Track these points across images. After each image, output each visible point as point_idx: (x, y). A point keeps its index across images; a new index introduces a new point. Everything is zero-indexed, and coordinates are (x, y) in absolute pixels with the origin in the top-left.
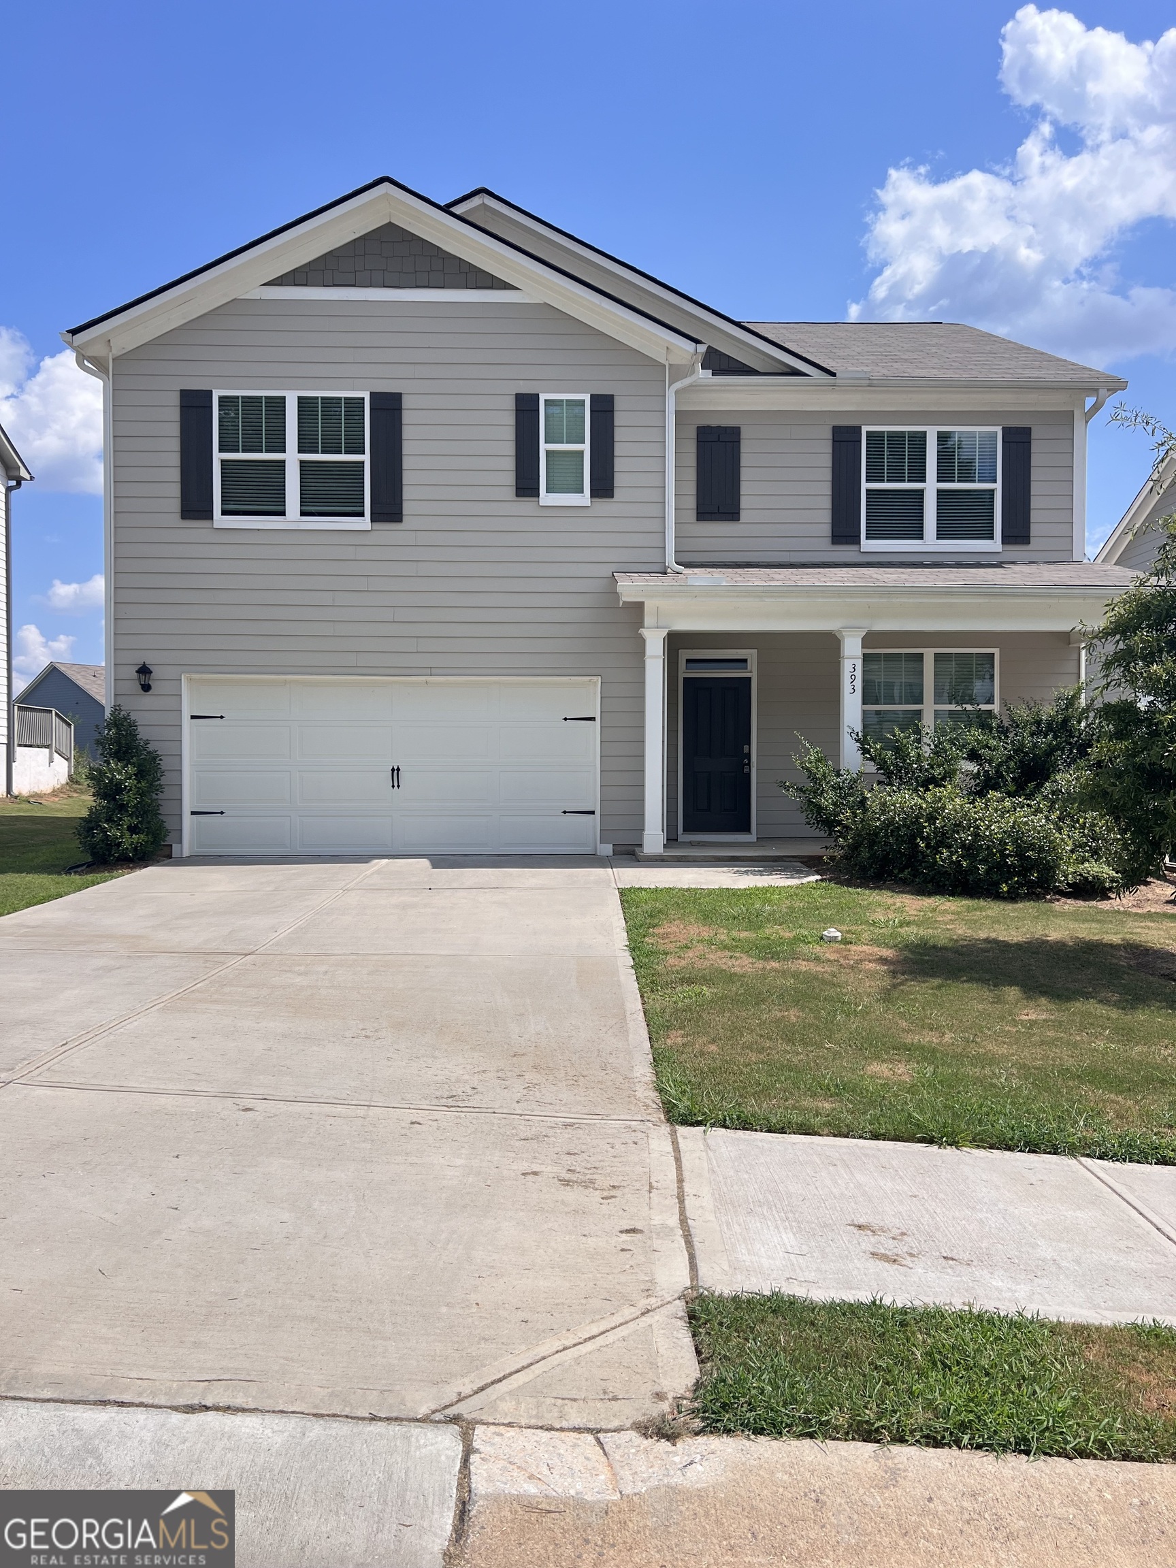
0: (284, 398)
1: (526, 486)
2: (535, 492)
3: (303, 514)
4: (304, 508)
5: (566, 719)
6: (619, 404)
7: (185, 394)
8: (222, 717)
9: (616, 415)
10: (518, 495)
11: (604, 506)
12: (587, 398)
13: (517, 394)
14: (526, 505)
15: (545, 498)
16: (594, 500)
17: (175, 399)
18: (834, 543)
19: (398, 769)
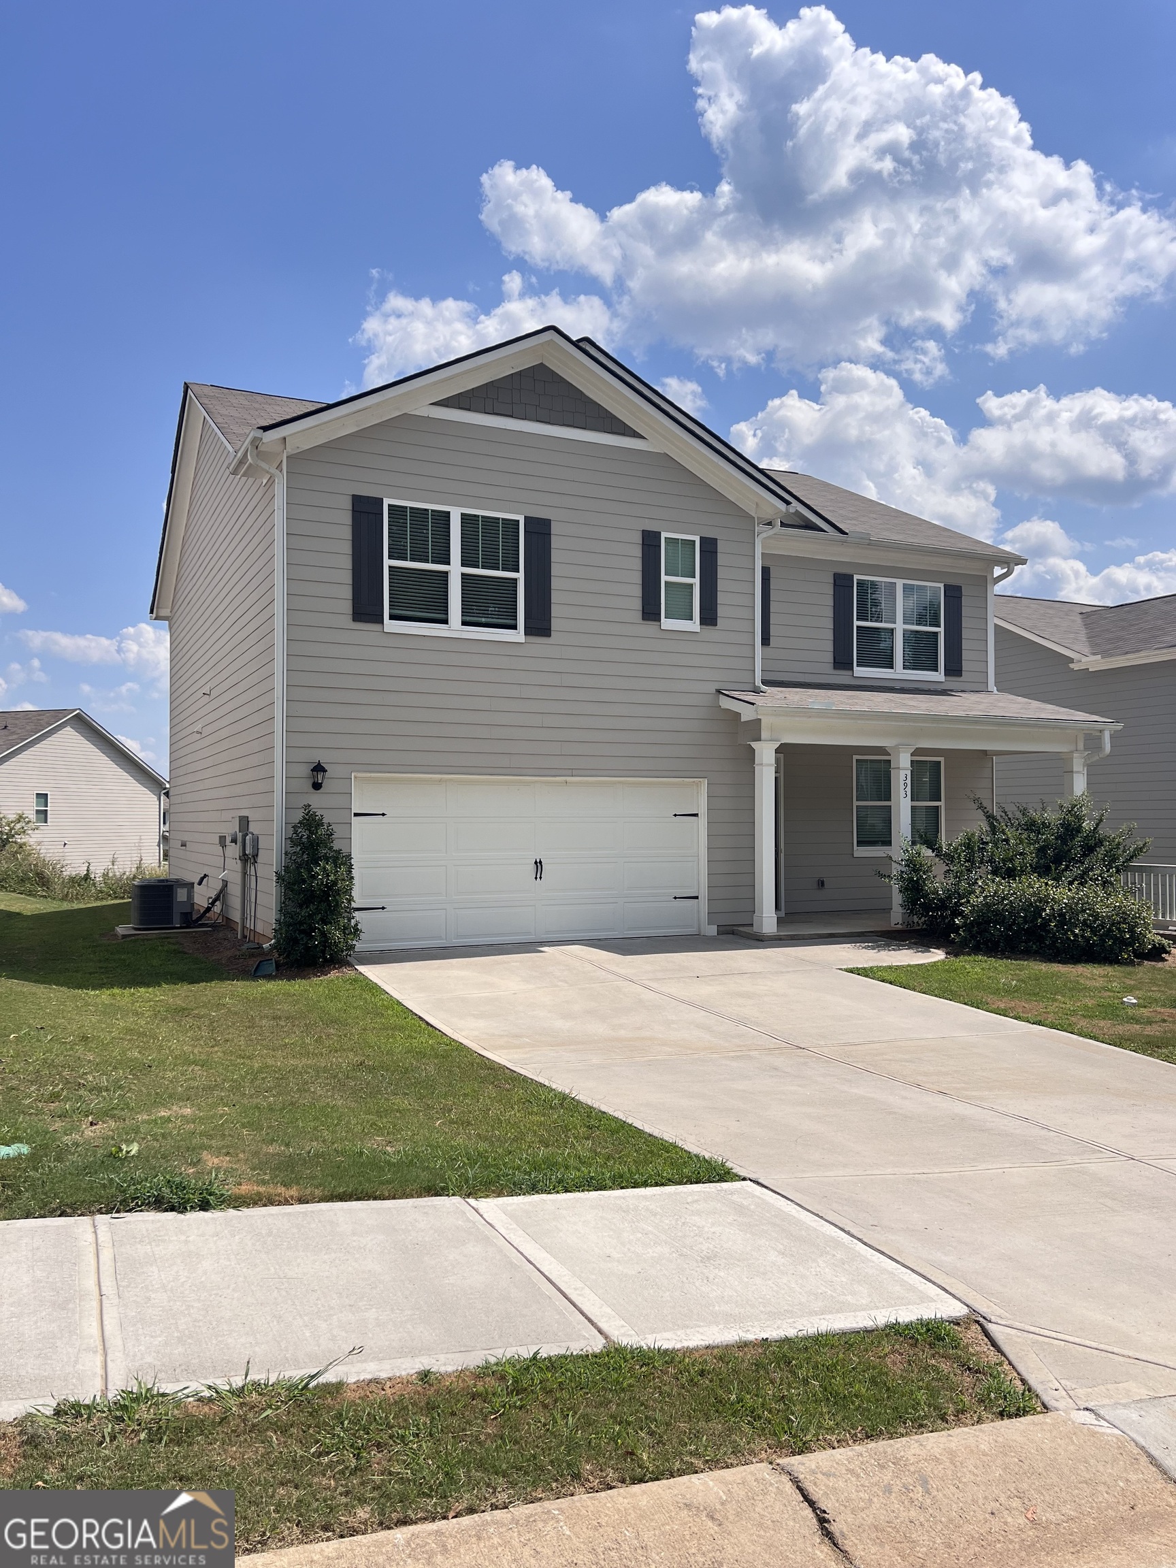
0: (449, 513)
1: (650, 612)
2: (657, 618)
3: (464, 623)
4: (465, 618)
5: (675, 815)
6: (721, 547)
7: (357, 500)
8: (383, 815)
9: (719, 555)
10: (643, 619)
11: (710, 632)
12: (697, 539)
13: (643, 531)
14: (650, 627)
15: (667, 623)
16: (704, 627)
17: (347, 504)
18: (835, 668)
19: (540, 862)
